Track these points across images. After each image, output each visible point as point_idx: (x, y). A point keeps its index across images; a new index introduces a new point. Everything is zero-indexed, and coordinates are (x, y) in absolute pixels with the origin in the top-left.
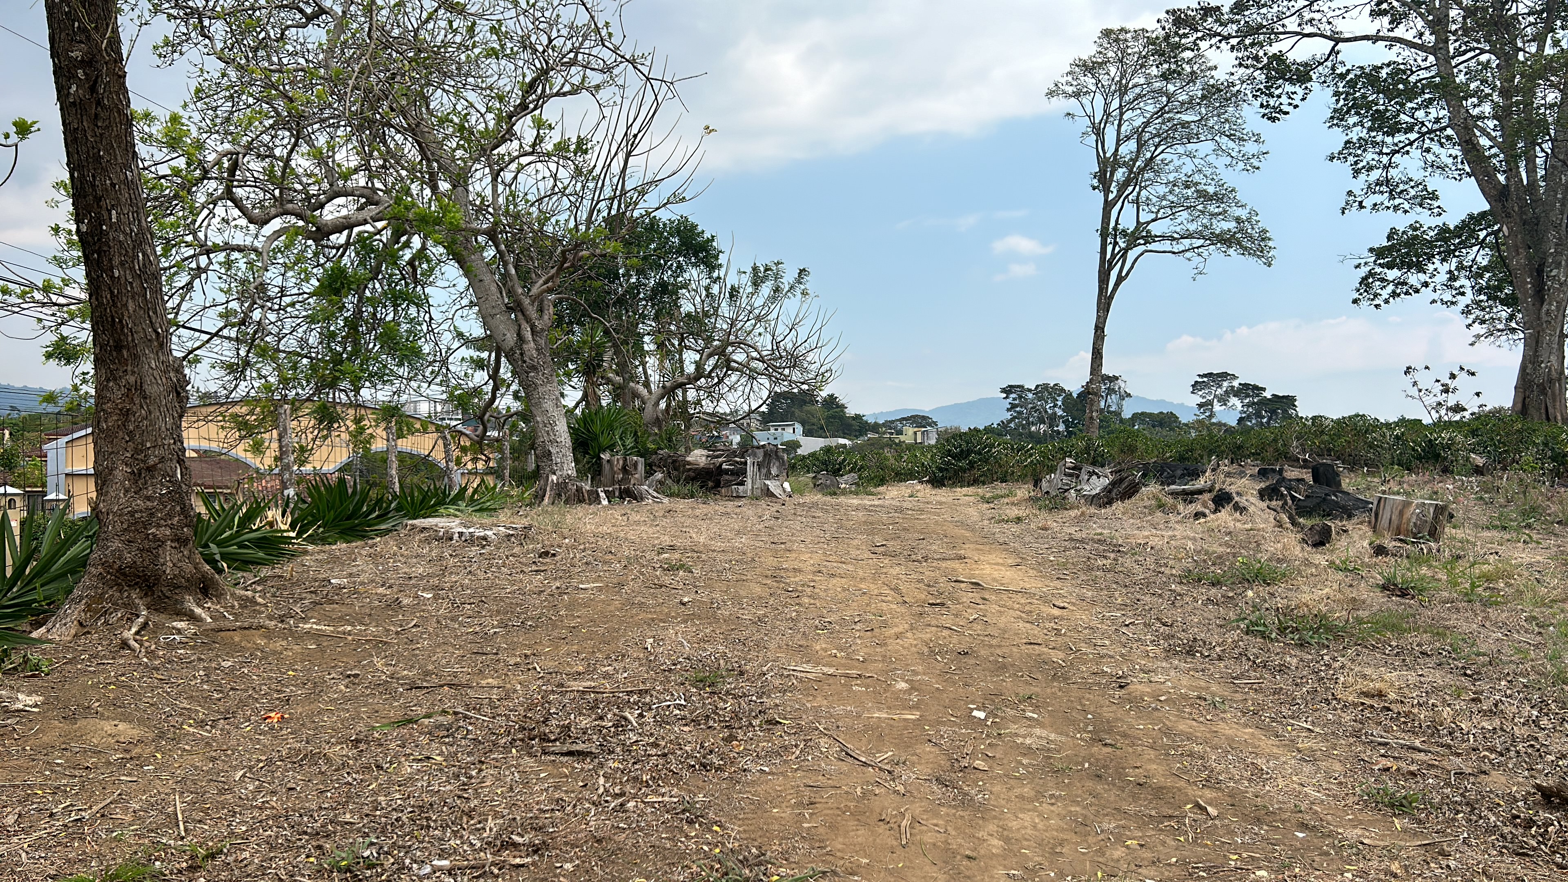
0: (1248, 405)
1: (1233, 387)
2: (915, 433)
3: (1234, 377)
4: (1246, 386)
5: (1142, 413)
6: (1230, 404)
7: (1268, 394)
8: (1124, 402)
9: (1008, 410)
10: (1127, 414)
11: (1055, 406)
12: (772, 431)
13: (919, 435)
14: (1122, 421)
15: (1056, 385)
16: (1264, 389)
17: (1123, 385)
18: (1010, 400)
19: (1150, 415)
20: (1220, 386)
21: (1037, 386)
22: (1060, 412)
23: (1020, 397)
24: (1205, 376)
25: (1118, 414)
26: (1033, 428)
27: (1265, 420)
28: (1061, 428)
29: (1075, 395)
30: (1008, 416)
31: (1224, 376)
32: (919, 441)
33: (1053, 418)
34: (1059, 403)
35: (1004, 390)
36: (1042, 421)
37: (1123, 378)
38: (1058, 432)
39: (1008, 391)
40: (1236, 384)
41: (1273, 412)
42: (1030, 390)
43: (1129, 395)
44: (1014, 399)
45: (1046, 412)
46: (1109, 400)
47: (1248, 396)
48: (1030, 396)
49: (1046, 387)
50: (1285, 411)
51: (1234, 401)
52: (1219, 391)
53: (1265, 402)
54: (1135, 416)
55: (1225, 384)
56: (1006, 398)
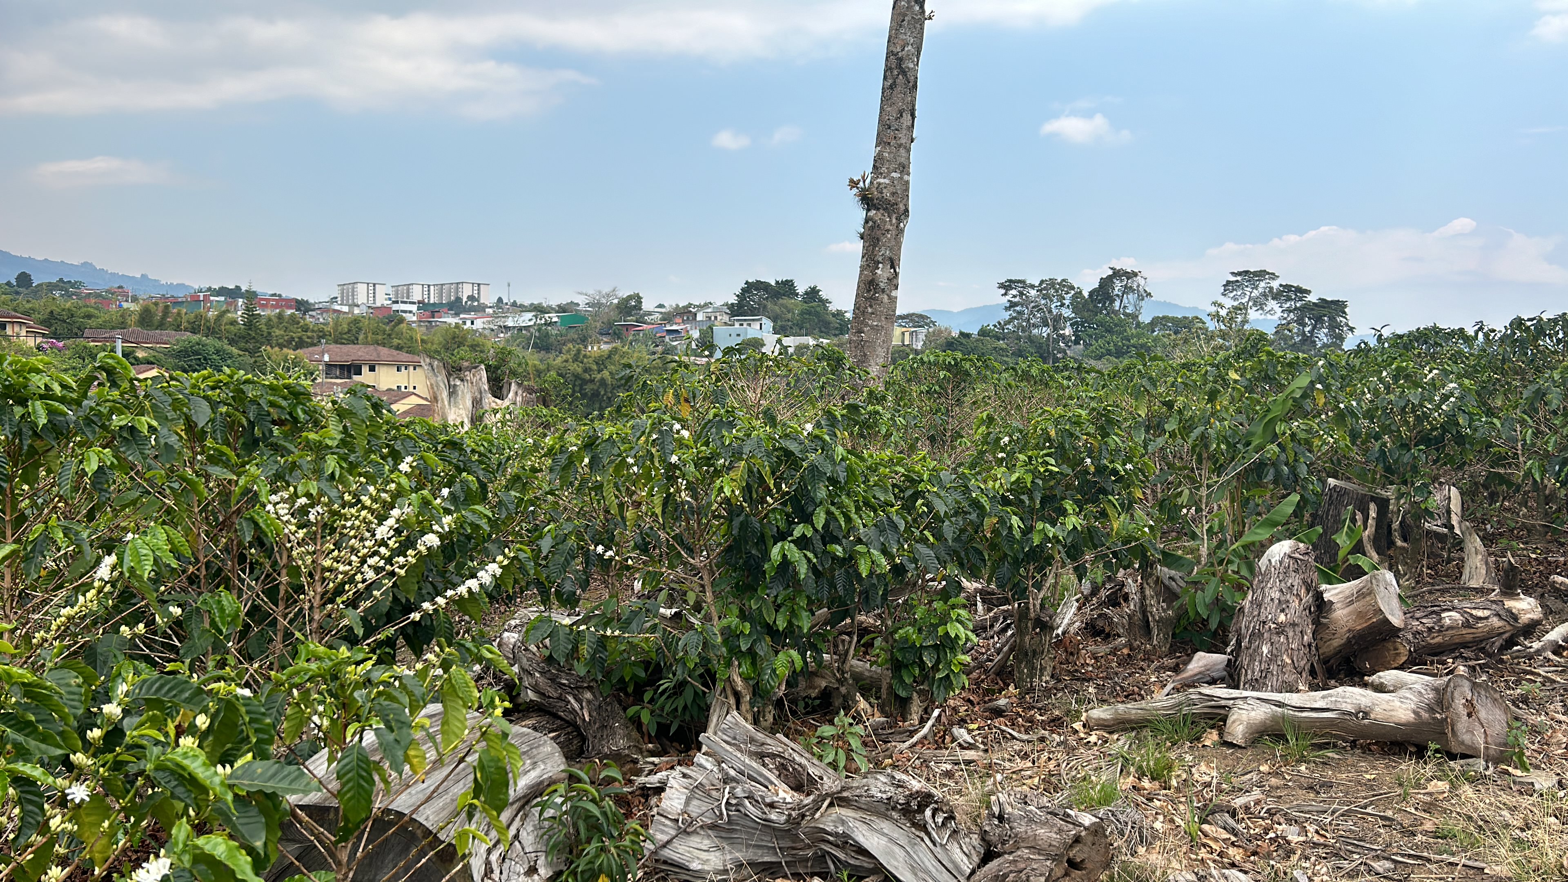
0: (1289, 311)
1: (1271, 288)
2: (903, 333)
3: (1274, 276)
4: (1288, 287)
5: (1164, 318)
6: (1267, 309)
7: (1313, 298)
8: (1143, 303)
9: (1007, 309)
10: (1145, 318)
11: (1062, 305)
12: (737, 325)
13: (907, 335)
14: (1138, 325)
15: (1064, 280)
16: (1308, 292)
17: (1142, 282)
18: (1008, 297)
19: (1173, 320)
20: (1256, 288)
21: (1042, 282)
22: (1067, 313)
23: (1021, 294)
24: (1239, 274)
25: (1135, 316)
26: (1035, 331)
27: (1307, 329)
28: (1068, 331)
29: (1086, 294)
30: (1006, 315)
31: (1261, 274)
32: (906, 343)
33: (1058, 319)
34: (1067, 302)
35: (1002, 286)
36: (1046, 325)
37: (1143, 274)
38: (1063, 337)
39: (1007, 286)
40: (1275, 284)
41: (1319, 320)
42: (1032, 287)
43: (1149, 295)
44: (1014, 296)
45: (1050, 312)
46: (1125, 300)
47: (1289, 299)
48: (1033, 292)
49: (1052, 283)
50: (1332, 319)
51: (1272, 304)
52: (1255, 293)
53: (1309, 308)
54: (1155, 321)
55: (1262, 284)
56: (1005, 294)
